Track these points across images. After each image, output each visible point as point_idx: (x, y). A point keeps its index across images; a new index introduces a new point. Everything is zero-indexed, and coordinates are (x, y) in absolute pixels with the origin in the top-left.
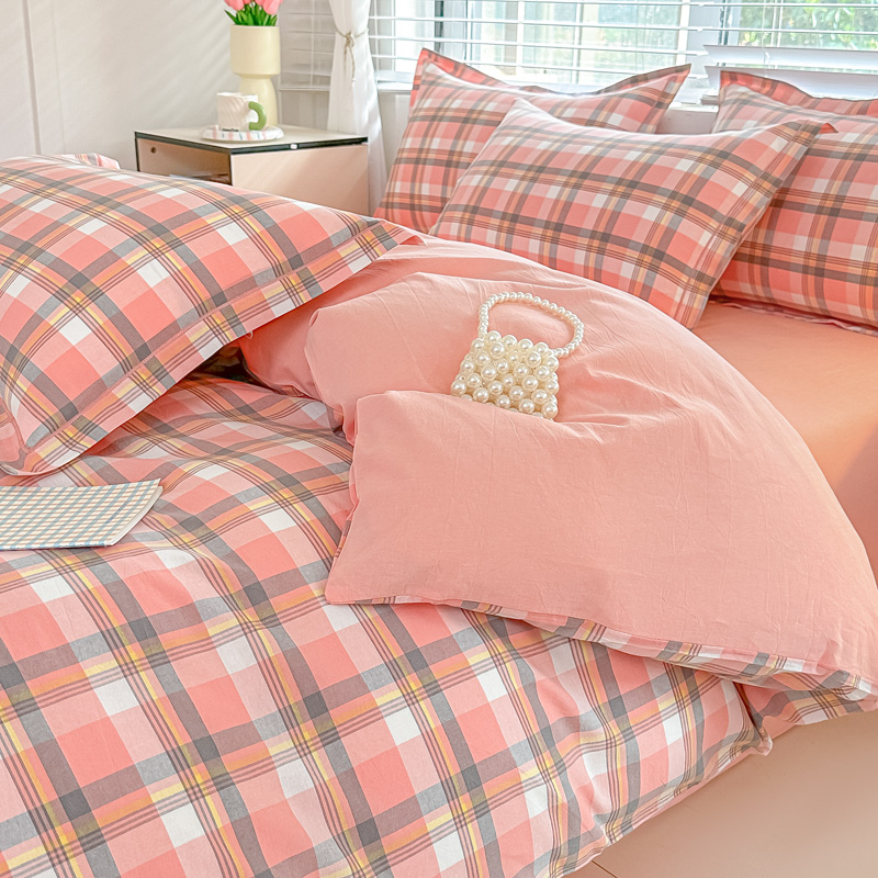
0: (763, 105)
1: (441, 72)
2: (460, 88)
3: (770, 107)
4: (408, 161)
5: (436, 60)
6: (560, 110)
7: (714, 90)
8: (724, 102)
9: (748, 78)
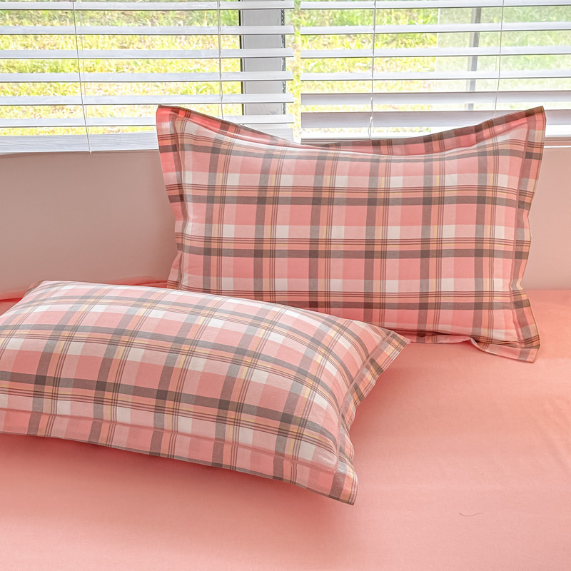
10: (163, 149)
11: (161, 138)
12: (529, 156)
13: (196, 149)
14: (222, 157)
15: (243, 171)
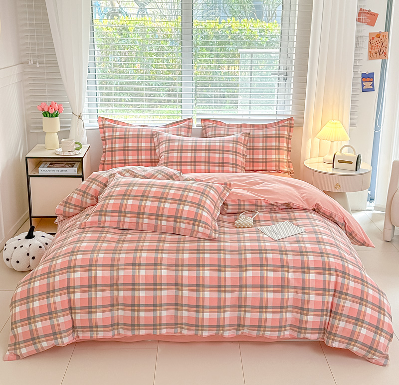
1: (113, 124)
3: (222, 128)
4: (108, 151)
5: (106, 120)
7: (200, 123)
8: (205, 126)
9: (209, 120)
10: (100, 128)
11: (99, 126)
13: (108, 127)
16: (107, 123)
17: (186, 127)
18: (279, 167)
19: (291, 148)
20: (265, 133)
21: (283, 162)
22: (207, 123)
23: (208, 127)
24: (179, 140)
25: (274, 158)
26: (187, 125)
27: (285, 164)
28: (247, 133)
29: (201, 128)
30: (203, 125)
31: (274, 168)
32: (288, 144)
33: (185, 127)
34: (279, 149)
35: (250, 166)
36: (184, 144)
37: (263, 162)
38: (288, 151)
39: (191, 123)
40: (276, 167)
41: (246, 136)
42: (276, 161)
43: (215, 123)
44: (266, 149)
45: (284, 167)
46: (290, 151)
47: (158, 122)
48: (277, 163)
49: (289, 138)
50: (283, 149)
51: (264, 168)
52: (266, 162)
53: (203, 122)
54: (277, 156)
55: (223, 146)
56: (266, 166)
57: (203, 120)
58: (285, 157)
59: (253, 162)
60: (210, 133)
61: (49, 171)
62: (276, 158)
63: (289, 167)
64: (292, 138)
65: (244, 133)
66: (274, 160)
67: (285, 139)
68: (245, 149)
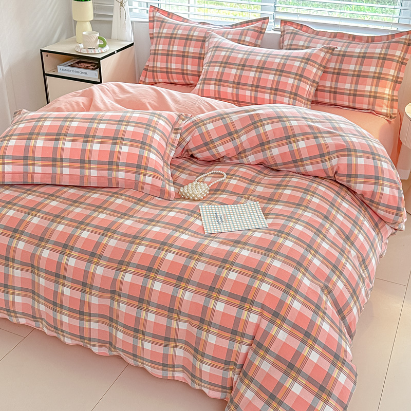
0: (303, 35)
1: (164, 17)
2: (178, 24)
3: (306, 36)
5: (158, 11)
6: (226, 35)
7: (278, 26)
8: (284, 31)
9: (291, 23)
10: (150, 21)
11: (150, 17)
12: (261, 32)
13: (157, 21)
14: (164, 24)
15: (169, 28)
16: (158, 14)
17: (257, 31)
18: (373, 105)
19: (402, 78)
20: (363, 51)
21: (383, 98)
22: (287, 27)
23: (287, 33)
24: (229, 48)
25: (367, 91)
26: (258, 27)
27: (386, 102)
28: (330, 48)
29: (280, 33)
30: (282, 30)
31: (365, 106)
32: (399, 71)
33: (254, 30)
34: (379, 78)
35: (330, 99)
36: (233, 55)
37: (350, 95)
38: (397, 81)
39: (265, 25)
40: (369, 104)
41: (327, 52)
42: (370, 96)
43: (299, 27)
44: (359, 76)
45: (382, 107)
46: (400, 83)
47: (224, 20)
48: (372, 99)
49: (402, 62)
50: (387, 79)
51: (351, 105)
52: (355, 95)
53: (283, 24)
54: (373, 88)
55: (284, 65)
56: (354, 102)
57: (284, 22)
58: (387, 91)
59: (335, 93)
60: (286, 43)
61: (69, 71)
62: (371, 92)
63: (392, 107)
64: (408, 62)
65: (326, 48)
66: (368, 94)
67: (394, 64)
68: (320, 73)
